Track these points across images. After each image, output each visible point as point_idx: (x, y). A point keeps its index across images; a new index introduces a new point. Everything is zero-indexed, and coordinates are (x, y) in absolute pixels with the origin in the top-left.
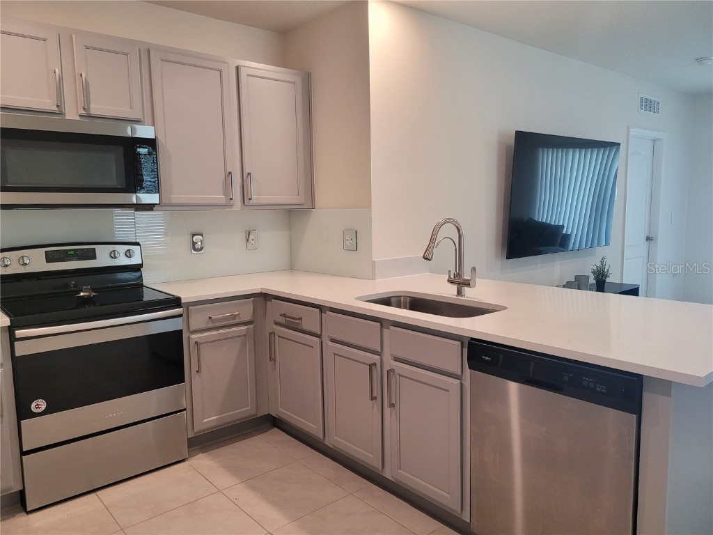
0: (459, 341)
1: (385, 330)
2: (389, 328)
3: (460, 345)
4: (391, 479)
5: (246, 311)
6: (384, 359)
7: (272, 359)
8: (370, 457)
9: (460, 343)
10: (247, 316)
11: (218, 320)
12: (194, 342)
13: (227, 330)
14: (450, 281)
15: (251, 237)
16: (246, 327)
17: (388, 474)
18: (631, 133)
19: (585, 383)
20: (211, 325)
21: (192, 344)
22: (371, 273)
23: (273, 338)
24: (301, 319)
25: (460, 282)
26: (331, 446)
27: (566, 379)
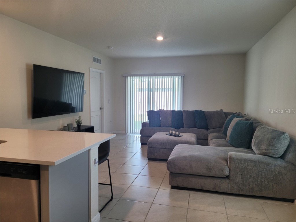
18: (90, 70)
19: (19, 171)
27: (12, 170)
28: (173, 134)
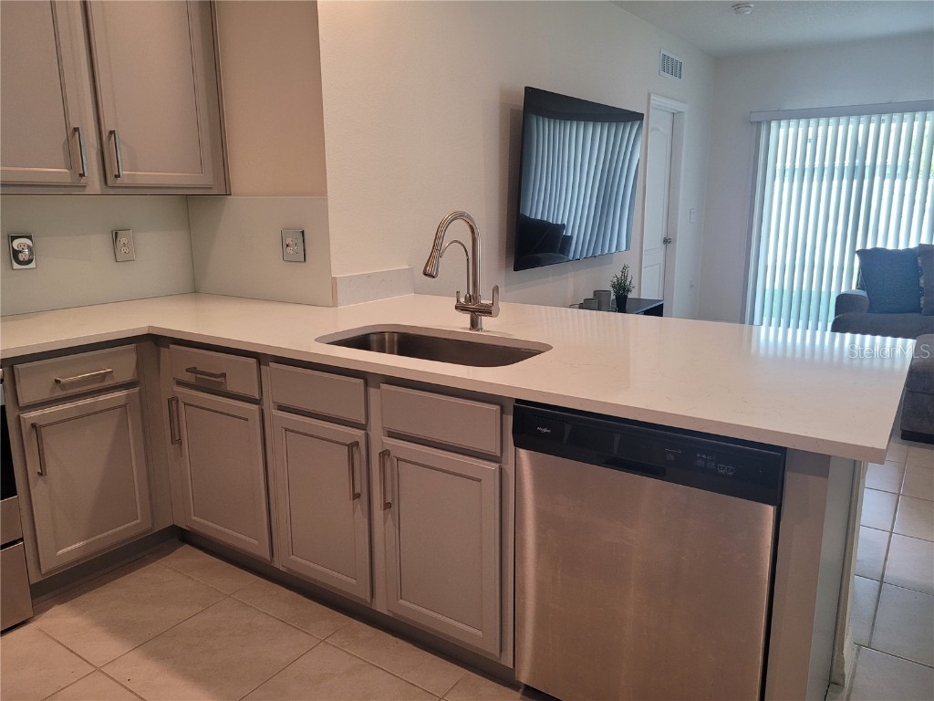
0: (498, 404)
1: (372, 391)
2: (379, 387)
3: (499, 411)
4: (386, 613)
5: (123, 367)
6: (371, 434)
7: (176, 440)
8: (350, 583)
9: (498, 407)
10: (126, 374)
11: (73, 384)
12: (28, 426)
13: (89, 401)
14: (460, 308)
15: (123, 240)
16: (124, 393)
17: (381, 606)
18: (652, 102)
19: (700, 463)
20: (59, 393)
21: (26, 428)
22: (330, 297)
23: (174, 408)
24: (224, 375)
25: (475, 309)
26: (285, 570)
27: (671, 457)
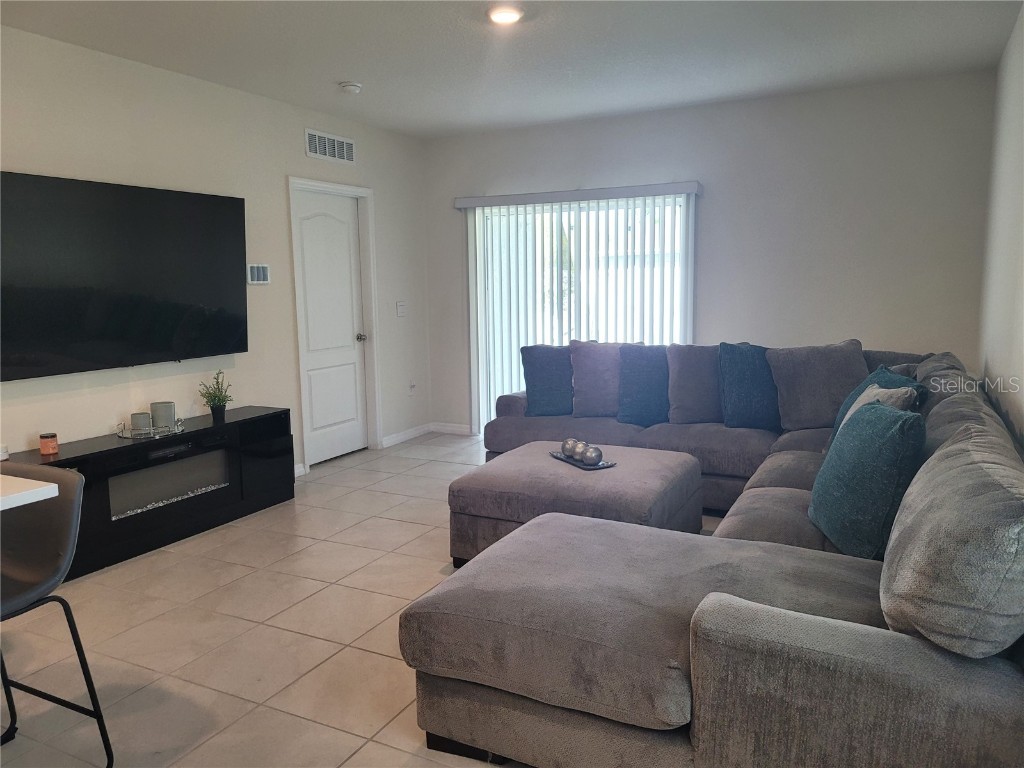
28: (577, 457)
